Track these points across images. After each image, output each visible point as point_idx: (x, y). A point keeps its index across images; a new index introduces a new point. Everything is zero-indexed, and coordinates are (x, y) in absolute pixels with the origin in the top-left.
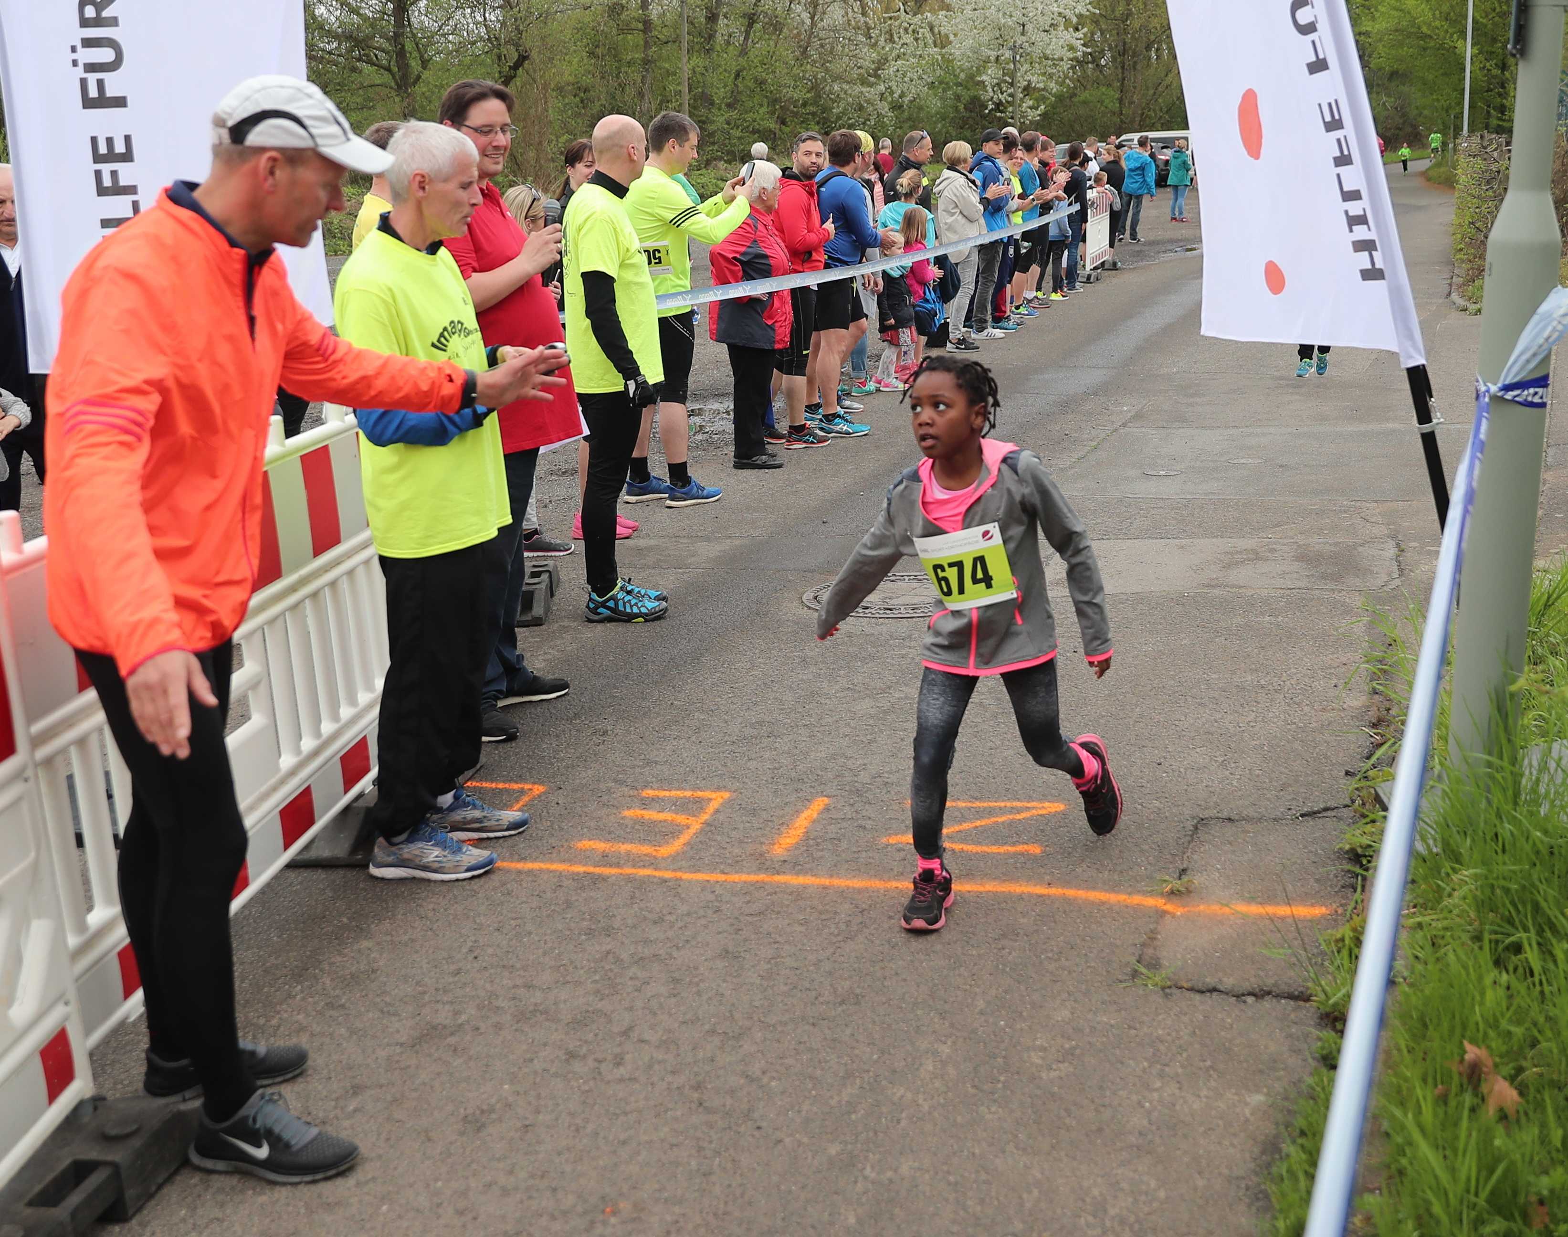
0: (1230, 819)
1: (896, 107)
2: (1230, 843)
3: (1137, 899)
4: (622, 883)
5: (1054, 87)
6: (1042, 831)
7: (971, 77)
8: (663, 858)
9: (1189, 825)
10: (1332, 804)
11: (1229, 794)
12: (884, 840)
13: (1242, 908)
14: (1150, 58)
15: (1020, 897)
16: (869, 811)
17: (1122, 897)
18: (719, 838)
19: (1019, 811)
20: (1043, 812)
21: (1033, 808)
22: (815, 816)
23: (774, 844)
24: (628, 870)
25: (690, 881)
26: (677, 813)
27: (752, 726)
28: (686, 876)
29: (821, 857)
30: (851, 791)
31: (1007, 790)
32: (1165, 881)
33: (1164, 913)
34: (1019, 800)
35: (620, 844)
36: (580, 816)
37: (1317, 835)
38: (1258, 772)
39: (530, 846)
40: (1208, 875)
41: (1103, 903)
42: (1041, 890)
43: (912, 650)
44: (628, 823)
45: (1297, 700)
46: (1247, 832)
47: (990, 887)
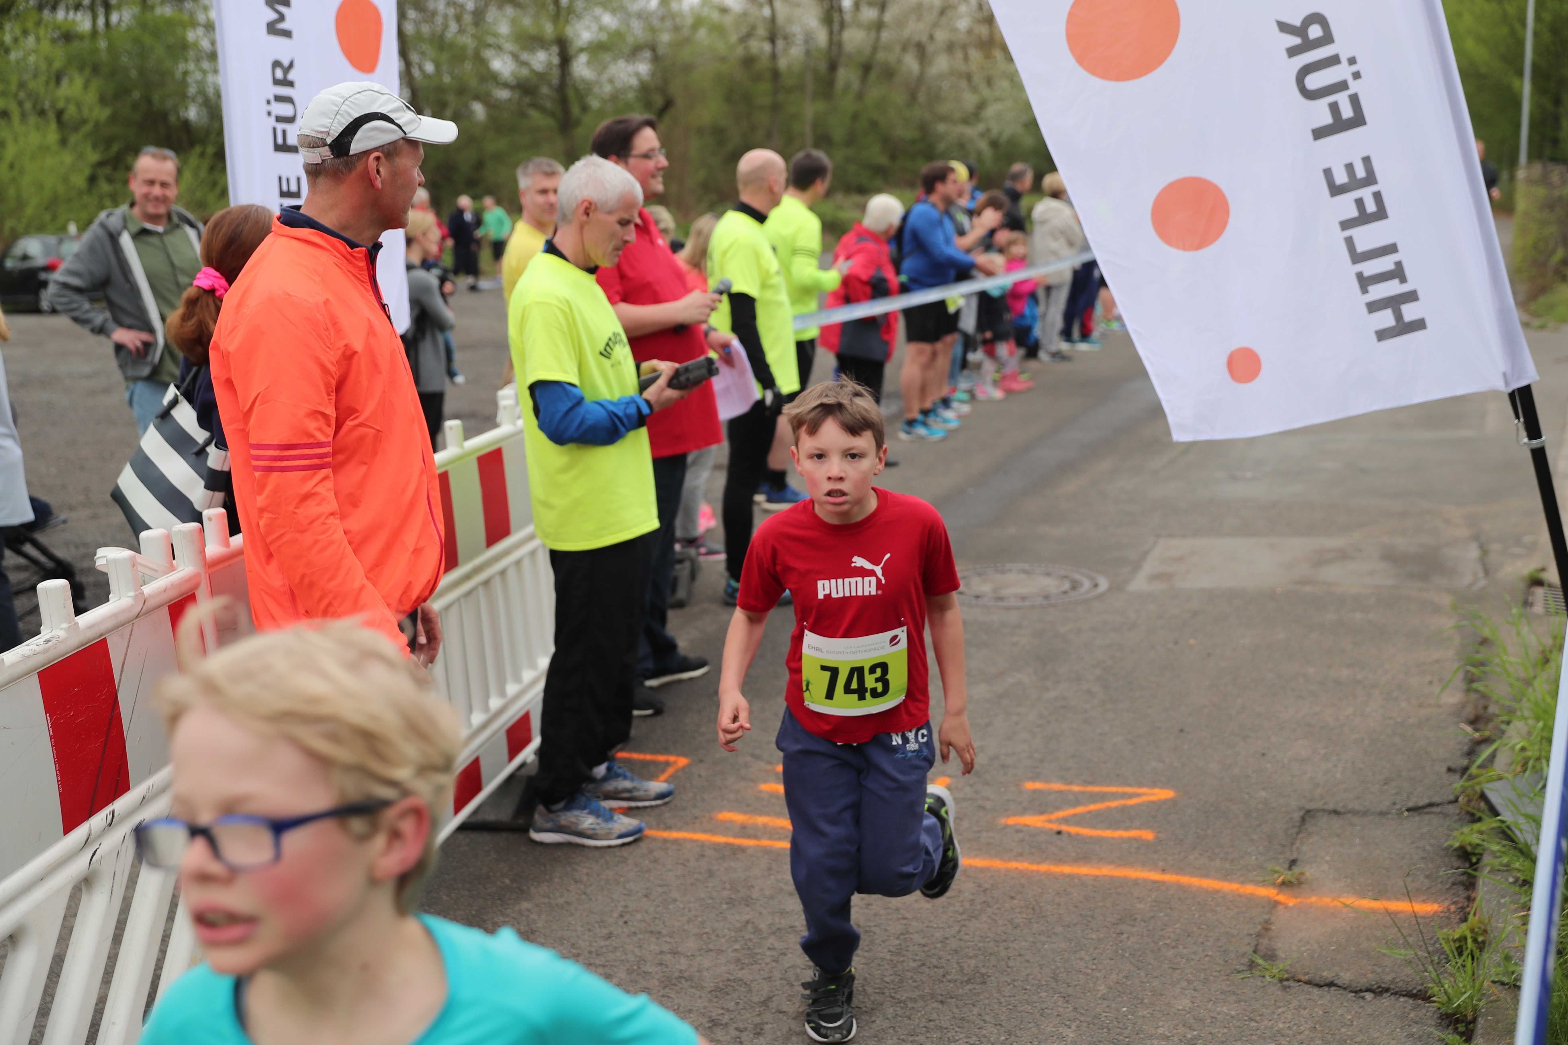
0: (1336, 812)
2: (1338, 836)
3: (1249, 889)
4: (761, 854)
6: (1154, 817)
9: (1297, 816)
10: (1436, 799)
11: (1333, 786)
12: (1003, 821)
13: (1353, 901)
15: (1136, 882)
16: (988, 792)
17: (1235, 886)
19: (1131, 796)
20: (1152, 798)
21: (1145, 794)
24: (766, 842)
31: (1118, 775)
32: (1276, 872)
33: (1276, 904)
34: (1130, 785)
35: (757, 817)
36: (721, 788)
37: (1424, 830)
38: (1360, 765)
39: (675, 816)
40: (1318, 867)
41: (1217, 891)
42: (1155, 876)
43: (1023, 638)
44: (765, 796)
45: (1393, 695)
46: (1353, 825)
47: (1106, 870)
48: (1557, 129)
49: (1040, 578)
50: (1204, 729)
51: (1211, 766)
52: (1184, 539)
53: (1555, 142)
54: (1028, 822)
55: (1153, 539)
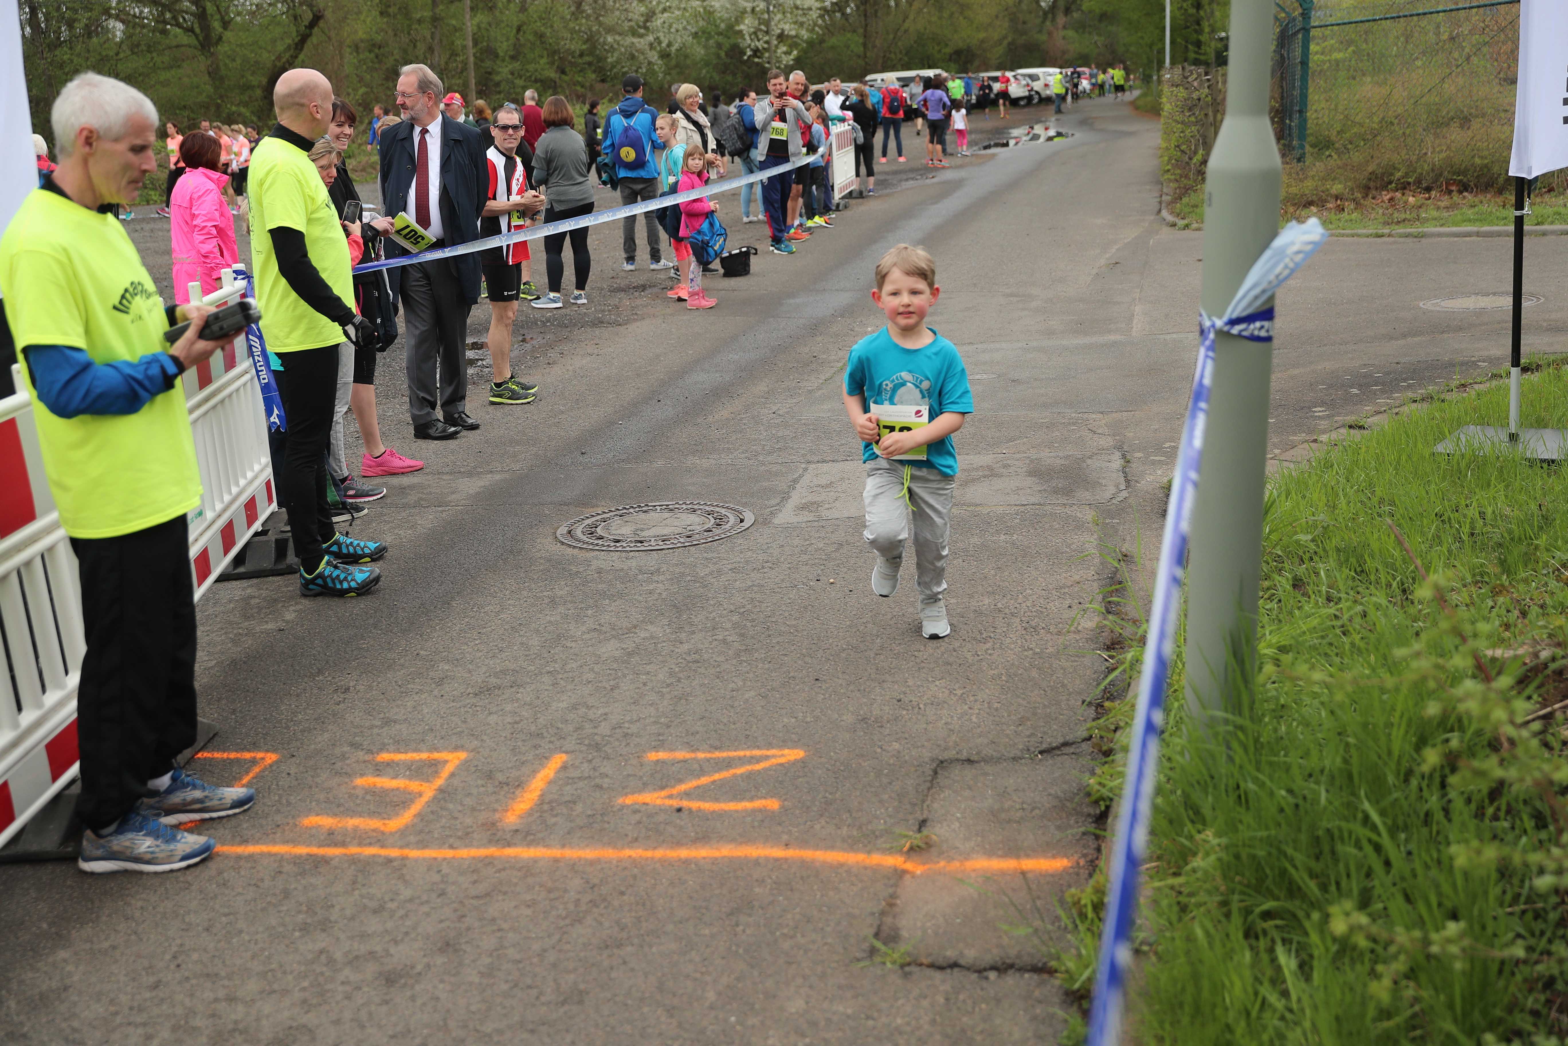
0: (969, 761)
1: (665, 55)
2: (970, 788)
3: (876, 859)
4: (346, 865)
5: (805, 34)
6: (781, 782)
7: (730, 27)
8: (391, 833)
9: (928, 770)
10: (1071, 737)
11: (968, 731)
12: (620, 801)
13: (983, 863)
14: (889, 6)
15: (756, 862)
16: (607, 768)
17: (861, 857)
18: (451, 806)
19: (758, 760)
20: (782, 760)
21: (774, 756)
22: (552, 775)
23: (507, 811)
24: (354, 850)
25: (416, 860)
26: (410, 779)
27: (496, 675)
28: (414, 853)
29: (555, 824)
30: (589, 745)
31: (747, 736)
32: (906, 836)
33: (904, 872)
34: (759, 748)
35: (348, 819)
36: (311, 787)
37: (1057, 775)
38: (996, 705)
39: (254, 826)
40: (948, 826)
41: (841, 865)
42: (778, 852)
43: (660, 585)
44: (360, 792)
45: (1033, 623)
46: (986, 774)
47: (726, 851)
48: (1200, 32)
49: (684, 516)
50: (840, 676)
51: (845, 718)
52: (834, 464)
53: (1198, 44)
54: (648, 800)
55: (803, 466)
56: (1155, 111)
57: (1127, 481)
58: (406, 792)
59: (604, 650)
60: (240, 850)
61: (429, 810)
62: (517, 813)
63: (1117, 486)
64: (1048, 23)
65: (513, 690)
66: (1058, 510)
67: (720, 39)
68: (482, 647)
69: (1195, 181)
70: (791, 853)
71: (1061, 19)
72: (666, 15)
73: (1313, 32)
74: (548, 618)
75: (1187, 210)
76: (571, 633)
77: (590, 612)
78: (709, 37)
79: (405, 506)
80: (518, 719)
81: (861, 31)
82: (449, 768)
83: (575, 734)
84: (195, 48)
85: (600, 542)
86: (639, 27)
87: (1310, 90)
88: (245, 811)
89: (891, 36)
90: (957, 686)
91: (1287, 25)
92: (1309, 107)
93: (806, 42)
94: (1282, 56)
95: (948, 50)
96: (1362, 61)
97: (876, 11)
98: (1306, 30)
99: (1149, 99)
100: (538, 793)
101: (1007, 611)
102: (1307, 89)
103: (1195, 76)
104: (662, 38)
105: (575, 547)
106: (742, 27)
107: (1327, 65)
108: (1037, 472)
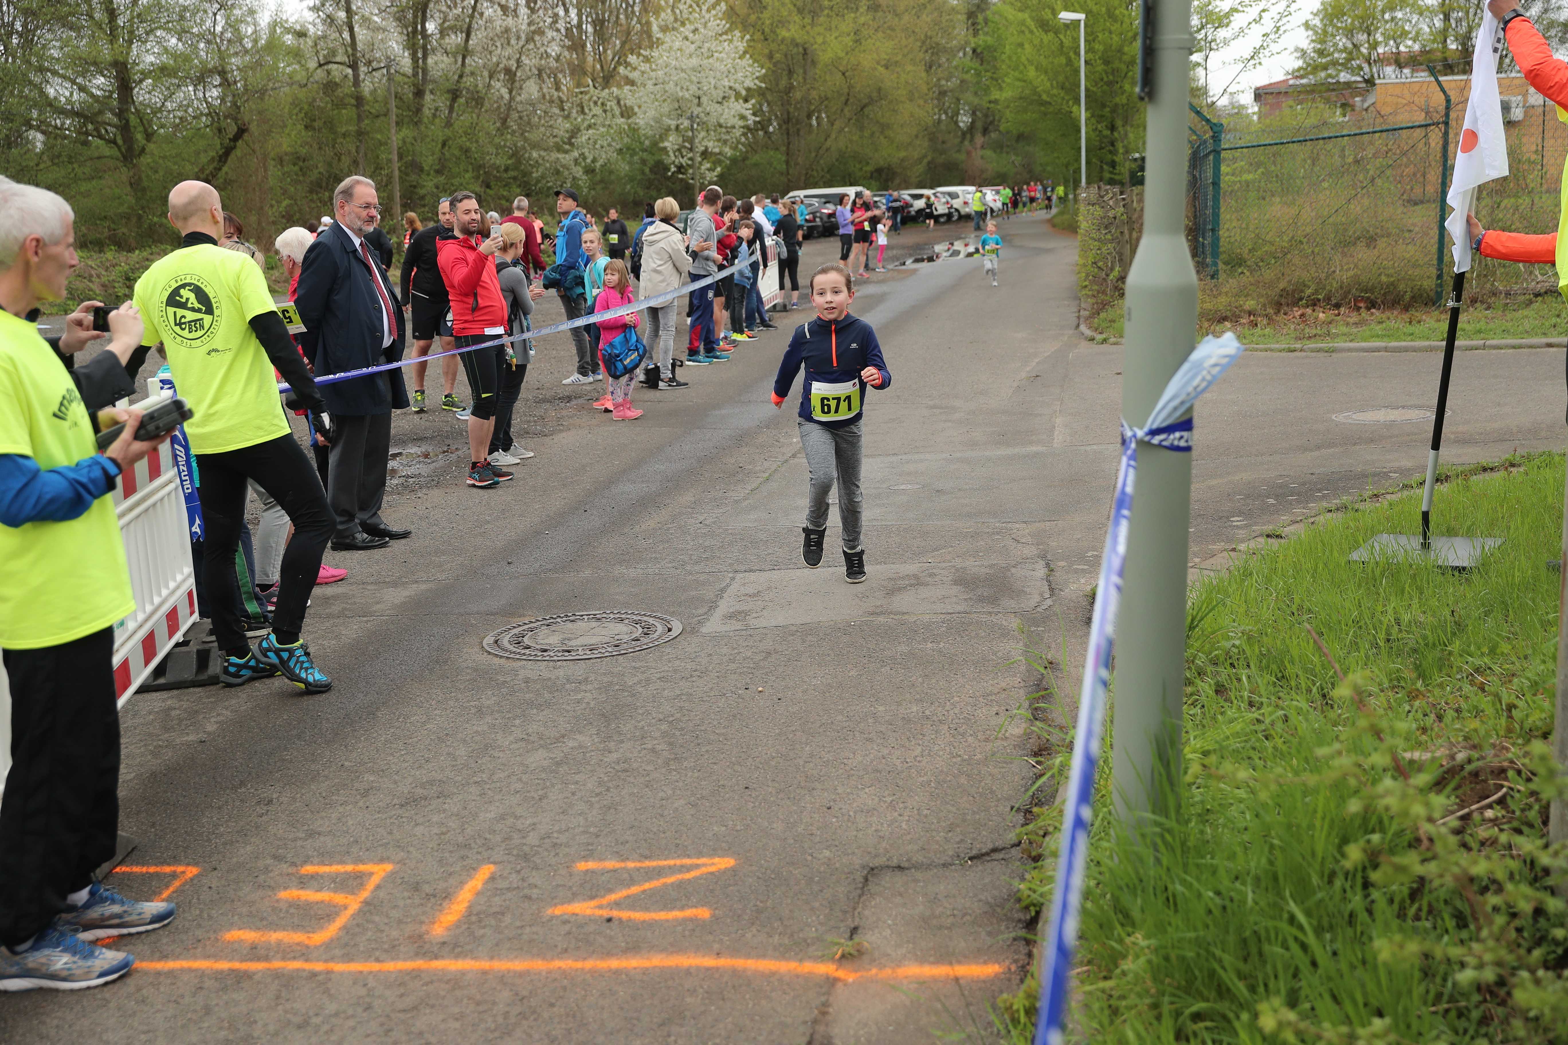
0: (900, 868)
1: (589, 171)
2: (901, 895)
3: (808, 967)
4: (270, 980)
5: (728, 152)
6: (712, 891)
7: (655, 144)
8: (315, 947)
9: (859, 877)
10: (1000, 843)
11: (898, 838)
12: (549, 911)
13: (914, 970)
14: (811, 125)
15: (688, 972)
16: (536, 878)
17: (792, 965)
18: (377, 919)
19: (689, 869)
20: (712, 869)
21: (705, 865)
22: (480, 886)
23: (433, 923)
24: (277, 964)
25: (341, 974)
26: (335, 892)
27: (423, 785)
28: (339, 967)
29: (483, 936)
30: (518, 855)
31: (677, 845)
32: (838, 944)
33: (836, 980)
34: (689, 856)
35: (272, 933)
36: (233, 901)
37: (987, 881)
38: (925, 812)
39: (174, 941)
40: (880, 933)
41: (773, 974)
42: (709, 962)
43: (588, 694)
44: (283, 906)
45: (961, 730)
46: (916, 881)
47: (657, 961)
48: (1114, 152)
49: (611, 625)
50: (770, 784)
51: (775, 825)
52: (762, 573)
53: (1113, 164)
54: (577, 911)
55: (731, 575)
56: (1072, 229)
57: (1052, 590)
58: (330, 904)
59: (532, 760)
60: (160, 966)
61: (355, 922)
62: (444, 925)
63: (1041, 595)
64: (966, 143)
65: (440, 800)
66: (984, 618)
67: (645, 155)
68: (408, 758)
69: (1112, 296)
70: (723, 962)
71: (979, 139)
72: (590, 131)
73: (1223, 154)
74: (475, 728)
75: (1104, 325)
76: (499, 742)
77: (517, 722)
78: (634, 153)
79: (329, 616)
80: (444, 830)
81: (784, 149)
82: (375, 880)
83: (503, 845)
84: (117, 159)
85: (527, 651)
86: (564, 143)
87: (1222, 210)
88: (164, 926)
89: (813, 154)
90: (887, 793)
91: (1199, 147)
92: (1221, 226)
93: (729, 159)
94: (1194, 176)
95: (869, 168)
96: (1271, 182)
97: (798, 130)
98: (1217, 152)
99: (1066, 217)
100: (466, 905)
101: (935, 718)
102: (1219, 209)
103: (1110, 195)
104: (587, 154)
105: (501, 657)
106: (666, 144)
107: (1238, 185)
108: (963, 581)
